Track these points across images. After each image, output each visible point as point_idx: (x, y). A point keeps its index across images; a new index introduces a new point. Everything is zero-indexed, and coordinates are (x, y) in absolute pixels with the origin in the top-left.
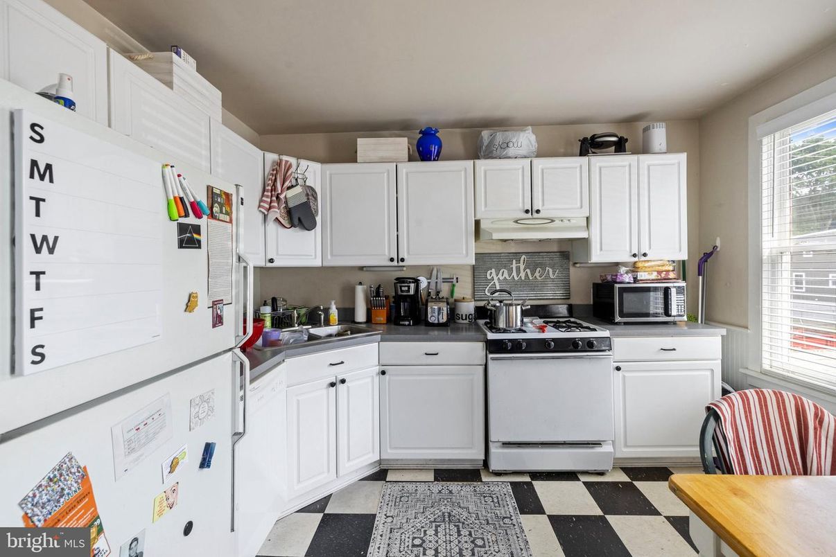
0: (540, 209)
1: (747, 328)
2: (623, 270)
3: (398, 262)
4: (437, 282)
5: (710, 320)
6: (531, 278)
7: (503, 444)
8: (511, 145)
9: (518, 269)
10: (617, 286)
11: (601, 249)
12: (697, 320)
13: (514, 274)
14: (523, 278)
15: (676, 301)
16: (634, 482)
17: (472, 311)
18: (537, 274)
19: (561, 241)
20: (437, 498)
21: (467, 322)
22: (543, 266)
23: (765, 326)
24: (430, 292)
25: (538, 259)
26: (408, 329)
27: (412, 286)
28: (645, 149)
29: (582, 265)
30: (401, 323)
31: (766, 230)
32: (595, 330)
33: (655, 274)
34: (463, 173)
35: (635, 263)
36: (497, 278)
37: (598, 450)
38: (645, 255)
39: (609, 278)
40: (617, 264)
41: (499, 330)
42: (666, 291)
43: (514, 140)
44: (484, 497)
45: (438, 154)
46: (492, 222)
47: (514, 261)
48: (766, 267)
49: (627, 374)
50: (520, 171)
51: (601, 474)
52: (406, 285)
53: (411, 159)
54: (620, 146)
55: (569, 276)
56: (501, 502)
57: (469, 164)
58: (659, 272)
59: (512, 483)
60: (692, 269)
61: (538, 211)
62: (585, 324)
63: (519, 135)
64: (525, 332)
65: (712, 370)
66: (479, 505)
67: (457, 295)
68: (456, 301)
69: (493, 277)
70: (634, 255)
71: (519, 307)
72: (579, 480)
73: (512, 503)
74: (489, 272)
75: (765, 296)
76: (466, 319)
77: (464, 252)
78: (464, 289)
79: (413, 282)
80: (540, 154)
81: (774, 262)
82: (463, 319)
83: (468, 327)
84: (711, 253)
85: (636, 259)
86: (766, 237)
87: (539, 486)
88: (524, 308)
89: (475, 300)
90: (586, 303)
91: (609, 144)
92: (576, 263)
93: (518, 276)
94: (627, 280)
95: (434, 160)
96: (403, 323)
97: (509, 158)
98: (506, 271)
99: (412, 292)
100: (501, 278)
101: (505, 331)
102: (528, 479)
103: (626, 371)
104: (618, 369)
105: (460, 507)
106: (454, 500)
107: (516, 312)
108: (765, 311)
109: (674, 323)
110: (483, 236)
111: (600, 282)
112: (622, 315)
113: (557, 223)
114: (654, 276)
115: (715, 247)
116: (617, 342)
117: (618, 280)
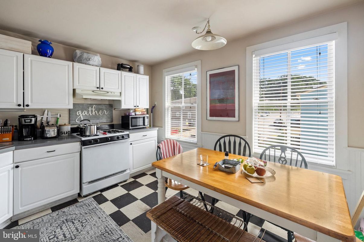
0: (103, 87)
1: (162, 127)
2: (131, 111)
3: (24, 106)
4: (47, 117)
5: (154, 126)
6: (97, 114)
7: (89, 183)
8: (91, 60)
9: (92, 111)
10: (130, 116)
11: (125, 104)
12: (151, 126)
13: (90, 113)
14: (94, 115)
15: (147, 121)
16: (136, 180)
17: (69, 130)
18: (100, 113)
19: (109, 100)
20: (57, 217)
21: (67, 135)
22: (102, 110)
23: (166, 126)
24: (43, 122)
25: (100, 107)
26: (30, 142)
27: (33, 119)
28: (137, 72)
29: (117, 109)
30: (25, 139)
31: (166, 101)
32: (124, 132)
33: (141, 112)
34: (67, 67)
35: (135, 109)
36: (81, 115)
37: (125, 173)
38: (138, 106)
39: (127, 114)
40: (129, 109)
41: (86, 136)
42: (144, 117)
43: (92, 58)
44: (82, 206)
45: (51, 54)
46: (82, 91)
47: (90, 107)
48: (166, 110)
49: (134, 145)
50: (95, 71)
51: (126, 181)
52: (29, 119)
53: (33, 53)
54: (130, 70)
55: (112, 113)
56: (90, 205)
57: (71, 63)
58: (142, 112)
59: (93, 197)
60: (150, 111)
61: (102, 88)
62: (119, 131)
63: (95, 56)
64: (98, 135)
65: (155, 140)
66: (80, 210)
67: (60, 123)
68: (60, 125)
69: (80, 114)
70: (135, 106)
71: (96, 126)
72: (119, 186)
73: (95, 203)
74: (78, 112)
75: (166, 118)
76: (66, 134)
77: (67, 103)
78: (64, 120)
79: (33, 117)
80: (103, 66)
81: (168, 109)
82: (64, 134)
83: (67, 137)
84: (154, 106)
85: (135, 108)
86: (166, 103)
87: (104, 194)
88: (97, 126)
89: (71, 125)
90: (119, 123)
91: (127, 68)
92: (115, 109)
93: (92, 113)
94: (133, 115)
95: (49, 57)
96: (26, 139)
97: (90, 65)
98: (86, 112)
99: (33, 122)
100: (84, 115)
101: (89, 136)
102: (100, 193)
103: (134, 144)
104: (131, 144)
105: (71, 215)
106: (67, 214)
107: (94, 128)
108: (166, 122)
109: (146, 128)
110: (77, 96)
111: (124, 115)
112: (132, 126)
113: (110, 94)
114: (140, 113)
115: (155, 105)
116: (131, 135)
117: (130, 115)
